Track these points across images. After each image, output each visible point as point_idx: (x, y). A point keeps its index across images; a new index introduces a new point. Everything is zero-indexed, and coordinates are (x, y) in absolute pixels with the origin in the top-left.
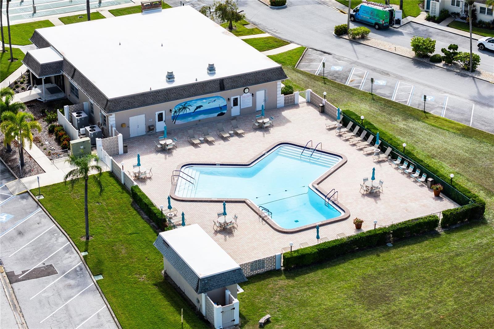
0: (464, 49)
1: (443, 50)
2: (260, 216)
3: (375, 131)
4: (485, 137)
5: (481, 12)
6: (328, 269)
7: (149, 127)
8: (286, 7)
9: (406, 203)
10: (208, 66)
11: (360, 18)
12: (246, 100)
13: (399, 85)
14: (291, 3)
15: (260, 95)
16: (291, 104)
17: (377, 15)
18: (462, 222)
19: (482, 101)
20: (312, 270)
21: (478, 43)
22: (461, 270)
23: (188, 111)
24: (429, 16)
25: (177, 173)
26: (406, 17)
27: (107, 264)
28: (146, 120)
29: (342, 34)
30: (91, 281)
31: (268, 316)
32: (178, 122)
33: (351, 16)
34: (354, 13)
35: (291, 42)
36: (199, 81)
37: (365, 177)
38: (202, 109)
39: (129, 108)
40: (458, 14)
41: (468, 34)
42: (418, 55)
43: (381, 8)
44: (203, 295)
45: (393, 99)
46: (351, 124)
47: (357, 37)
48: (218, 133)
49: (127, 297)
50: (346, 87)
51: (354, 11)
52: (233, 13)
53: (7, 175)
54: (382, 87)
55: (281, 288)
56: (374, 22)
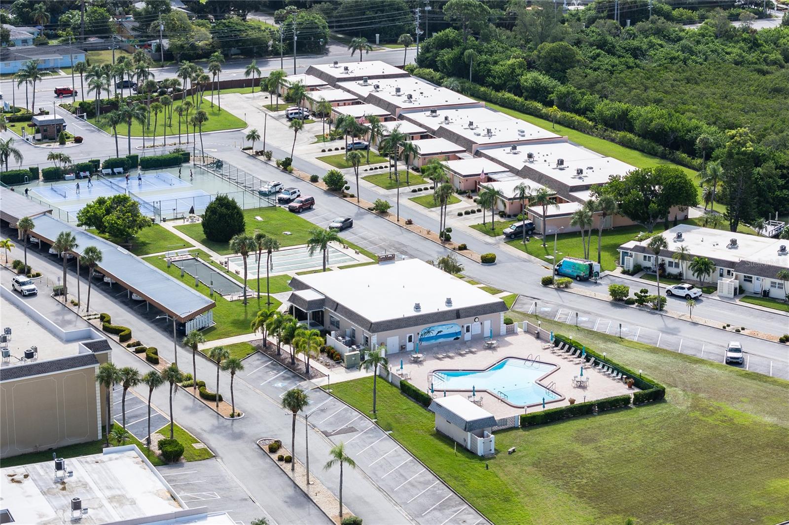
0: (652, 293)
1: (636, 294)
2: (499, 399)
3: (581, 347)
4: (668, 353)
5: (669, 266)
6: (552, 426)
7: (402, 346)
8: (496, 264)
9: (606, 391)
10: (446, 300)
11: (563, 272)
12: (476, 328)
13: (599, 320)
14: (500, 261)
15: (487, 324)
16: (511, 332)
17: (578, 269)
18: (649, 401)
19: (667, 331)
20: (540, 427)
21: (666, 290)
22: (647, 426)
23: (431, 335)
24: (624, 270)
25: (431, 374)
26: (603, 271)
27: (394, 425)
28: (400, 341)
29: (548, 284)
30: (385, 435)
31: (513, 448)
32: (424, 343)
33: (556, 270)
34: (558, 268)
35: (504, 291)
36: (440, 310)
37: (576, 375)
38: (442, 333)
39: (388, 330)
40: (650, 268)
41: (656, 284)
42: (615, 299)
43: (581, 262)
44: (469, 434)
45: (595, 330)
46: (561, 344)
47: (562, 286)
48: (457, 351)
49: (413, 441)
50: (555, 322)
51: (558, 266)
52: (454, 266)
53: (298, 378)
54: (585, 322)
55: (520, 436)
56: (575, 274)
